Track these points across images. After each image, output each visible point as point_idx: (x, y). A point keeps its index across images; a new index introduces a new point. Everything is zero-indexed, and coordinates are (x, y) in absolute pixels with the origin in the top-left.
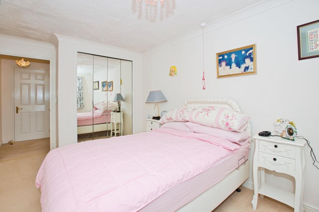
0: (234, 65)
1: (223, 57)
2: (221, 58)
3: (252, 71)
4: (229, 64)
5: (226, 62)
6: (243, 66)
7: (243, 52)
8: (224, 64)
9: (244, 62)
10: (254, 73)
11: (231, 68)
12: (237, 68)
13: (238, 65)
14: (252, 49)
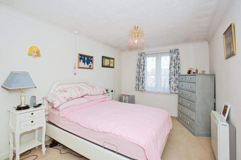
0: (86, 63)
1: (82, 57)
2: (81, 57)
3: (92, 68)
4: (84, 62)
5: (83, 60)
6: (89, 65)
7: (90, 58)
8: (82, 61)
9: (90, 63)
10: (92, 69)
11: (85, 64)
12: (87, 65)
13: (88, 64)
14: (92, 58)
